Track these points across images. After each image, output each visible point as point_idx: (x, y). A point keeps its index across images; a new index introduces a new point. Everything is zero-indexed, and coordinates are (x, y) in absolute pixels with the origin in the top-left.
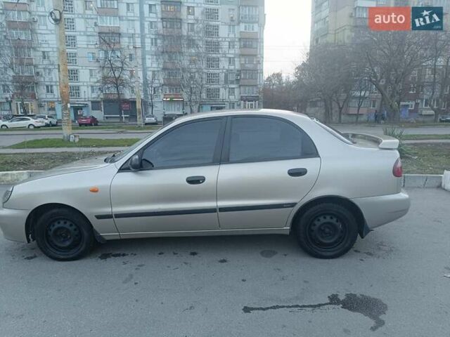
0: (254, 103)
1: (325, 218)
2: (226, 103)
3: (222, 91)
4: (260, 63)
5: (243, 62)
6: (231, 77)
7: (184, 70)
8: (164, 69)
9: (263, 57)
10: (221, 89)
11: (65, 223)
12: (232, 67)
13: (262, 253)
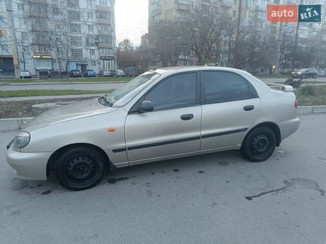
0: (110, 61)
1: (260, 136)
2: (88, 61)
3: (84, 51)
4: (113, 30)
5: (100, 29)
6: (91, 41)
7: (52, 33)
8: (33, 31)
9: (115, 27)
10: (83, 50)
11: (83, 159)
12: (91, 33)
13: (220, 163)
